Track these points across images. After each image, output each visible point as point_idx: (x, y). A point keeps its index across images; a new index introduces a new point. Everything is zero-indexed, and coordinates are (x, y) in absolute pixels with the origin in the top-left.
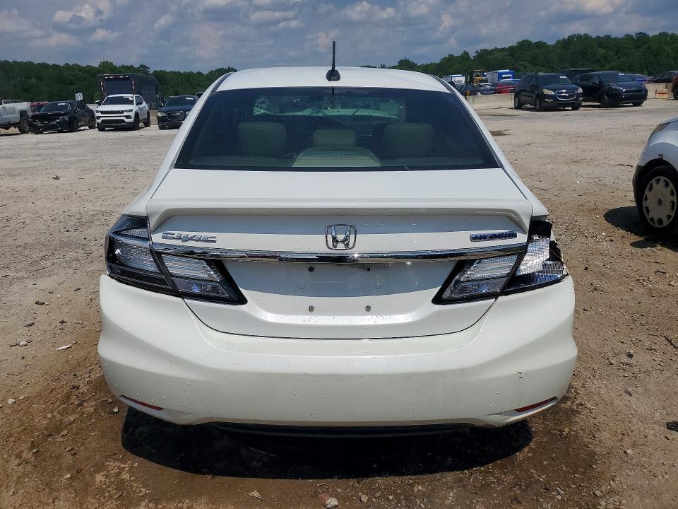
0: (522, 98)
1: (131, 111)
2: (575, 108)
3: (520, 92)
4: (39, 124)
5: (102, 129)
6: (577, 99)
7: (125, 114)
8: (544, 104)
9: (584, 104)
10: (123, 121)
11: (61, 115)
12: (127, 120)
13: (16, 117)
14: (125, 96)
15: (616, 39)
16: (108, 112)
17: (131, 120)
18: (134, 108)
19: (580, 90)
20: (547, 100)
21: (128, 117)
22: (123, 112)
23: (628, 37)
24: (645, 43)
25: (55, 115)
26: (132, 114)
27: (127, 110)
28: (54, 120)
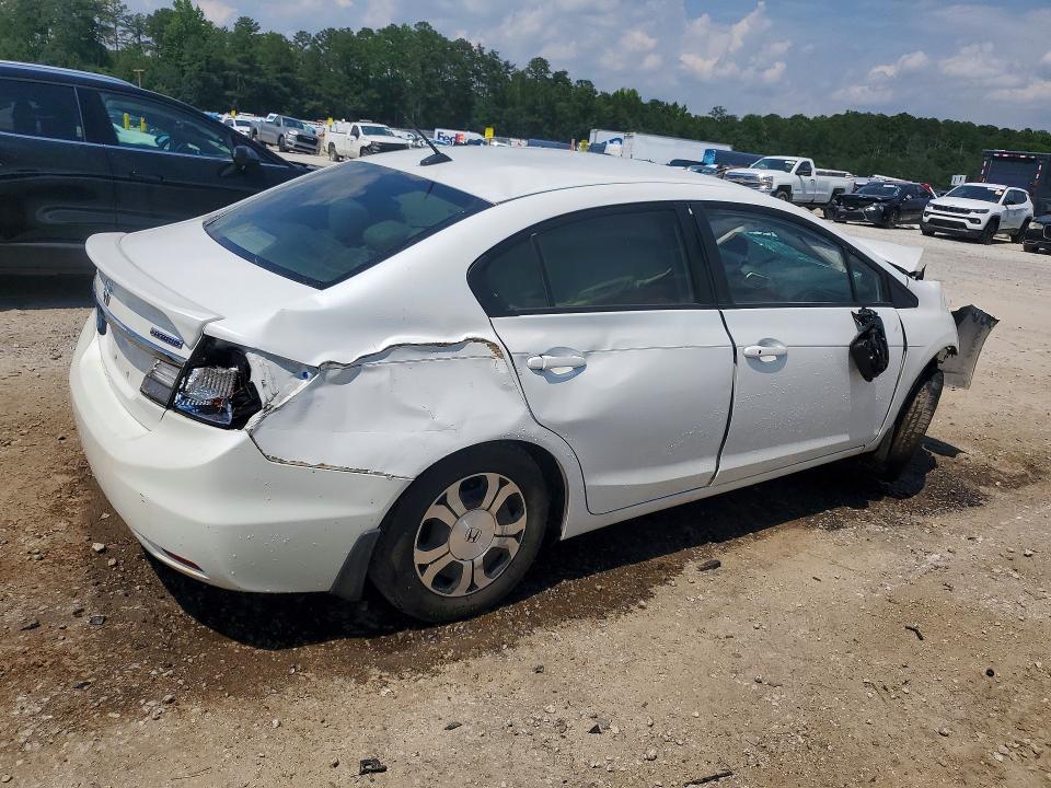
1: (985, 211)
4: (842, 209)
5: (928, 232)
7: (973, 215)
10: (963, 225)
11: (877, 201)
12: (970, 225)
13: (826, 196)
14: (991, 187)
16: (945, 208)
17: (979, 227)
18: (995, 208)
21: (973, 221)
22: (968, 211)
25: (868, 199)
26: (985, 218)
27: (980, 210)
28: (863, 206)
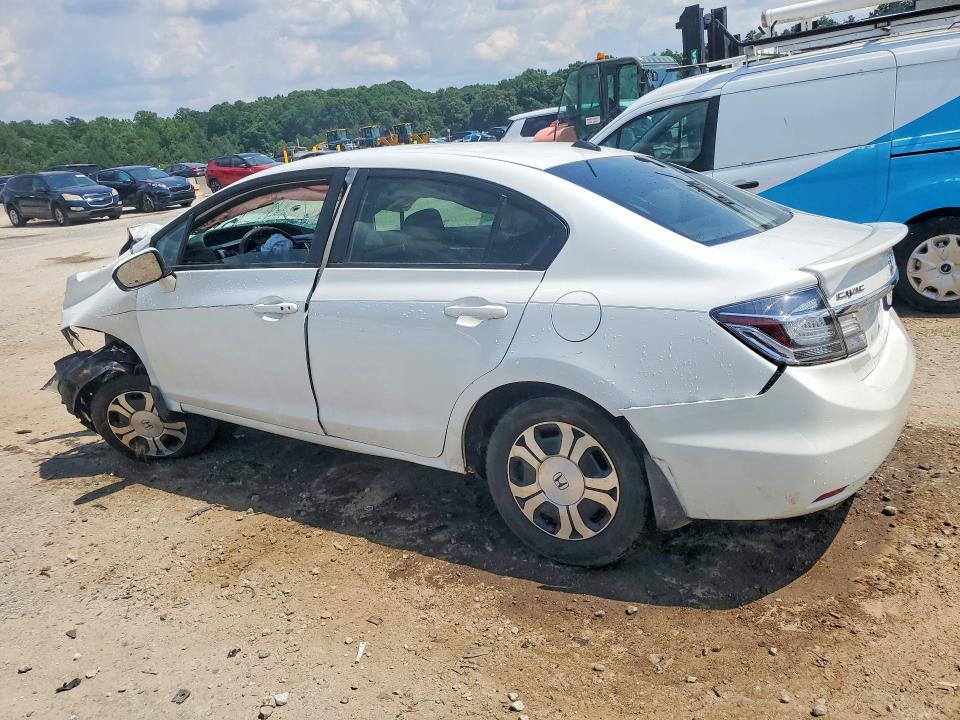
0: (24, 211)
2: (114, 216)
3: (17, 201)
6: (115, 204)
8: (70, 215)
9: (125, 209)
15: (40, 126)
19: (115, 192)
20: (73, 209)
23: (57, 123)
24: (84, 131)
